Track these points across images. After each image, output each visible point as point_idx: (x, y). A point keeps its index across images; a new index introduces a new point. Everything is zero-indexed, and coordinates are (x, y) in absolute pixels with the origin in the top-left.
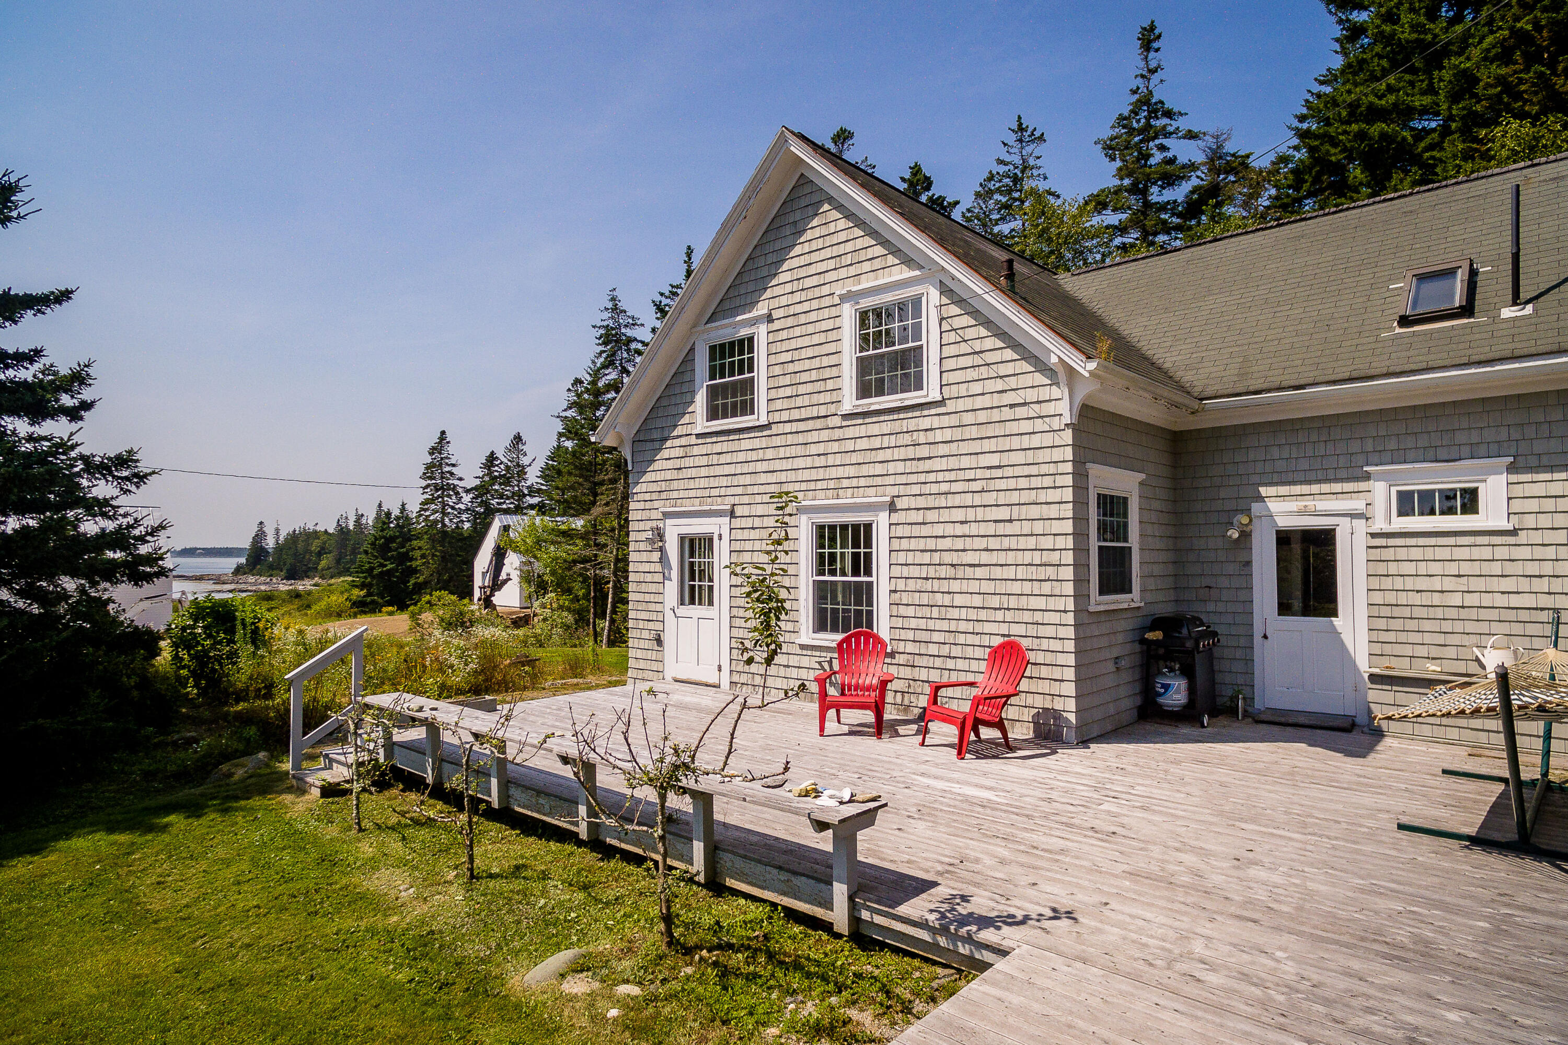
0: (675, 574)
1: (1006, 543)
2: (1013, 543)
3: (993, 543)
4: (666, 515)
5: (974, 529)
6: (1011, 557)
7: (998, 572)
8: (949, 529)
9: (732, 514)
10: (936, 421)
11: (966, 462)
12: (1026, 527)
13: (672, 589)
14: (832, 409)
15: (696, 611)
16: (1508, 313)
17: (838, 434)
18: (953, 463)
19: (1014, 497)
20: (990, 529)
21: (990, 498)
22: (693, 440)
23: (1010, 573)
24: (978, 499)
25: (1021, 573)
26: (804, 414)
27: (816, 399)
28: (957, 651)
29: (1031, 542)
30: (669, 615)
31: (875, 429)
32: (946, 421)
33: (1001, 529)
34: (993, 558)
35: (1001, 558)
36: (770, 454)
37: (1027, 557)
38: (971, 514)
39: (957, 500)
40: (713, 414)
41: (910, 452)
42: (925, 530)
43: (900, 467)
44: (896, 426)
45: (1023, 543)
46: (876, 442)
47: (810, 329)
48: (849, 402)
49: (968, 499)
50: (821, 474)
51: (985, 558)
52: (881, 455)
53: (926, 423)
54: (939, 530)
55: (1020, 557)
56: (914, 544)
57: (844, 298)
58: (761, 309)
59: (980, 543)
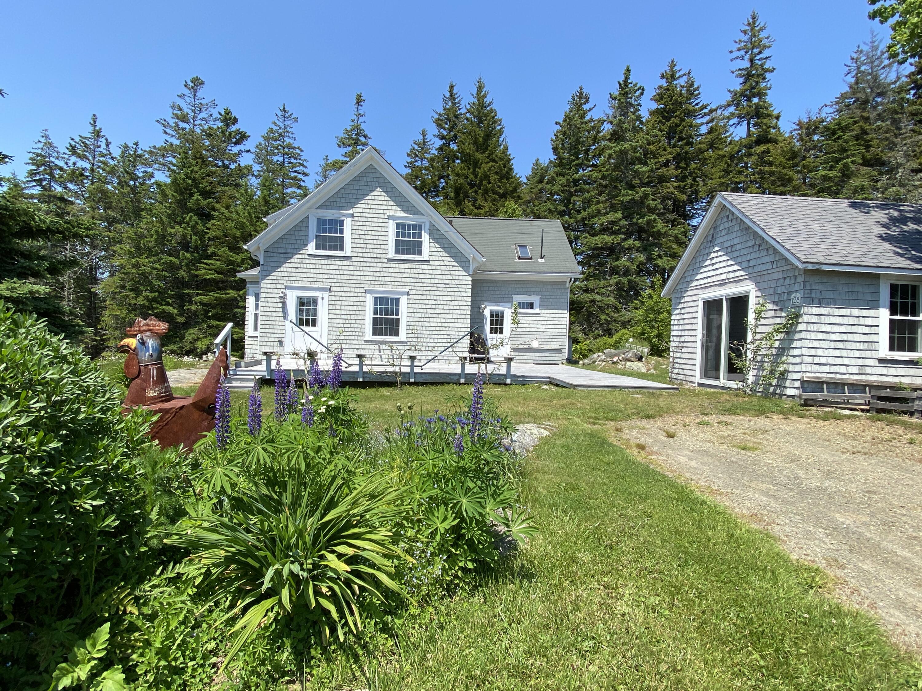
0: (294, 313)
1: (450, 307)
2: (452, 307)
3: (445, 307)
4: (288, 287)
5: (439, 302)
6: (451, 312)
7: (446, 316)
8: (430, 302)
9: (330, 290)
10: (426, 267)
11: (437, 281)
12: (456, 303)
14: (383, 256)
15: (304, 328)
17: (385, 265)
18: (432, 281)
19: (453, 294)
20: (445, 303)
21: (445, 293)
22: (307, 257)
23: (451, 316)
24: (441, 293)
25: (454, 316)
26: (369, 255)
27: (375, 250)
28: (431, 340)
29: (458, 307)
30: (288, 331)
31: (402, 266)
32: (430, 267)
33: (448, 303)
34: (445, 311)
35: (448, 312)
36: (352, 268)
37: (456, 312)
38: (438, 298)
39: (433, 293)
40: (320, 247)
41: (416, 276)
42: (421, 302)
43: (412, 280)
44: (411, 266)
45: (455, 307)
46: (403, 271)
47: (373, 224)
48: (391, 254)
49: (437, 293)
50: (377, 279)
51: (442, 311)
52: (405, 275)
53: (423, 267)
54: (426, 302)
55: (454, 312)
56: (416, 306)
57: (389, 216)
58: (348, 211)
59: (442, 307)
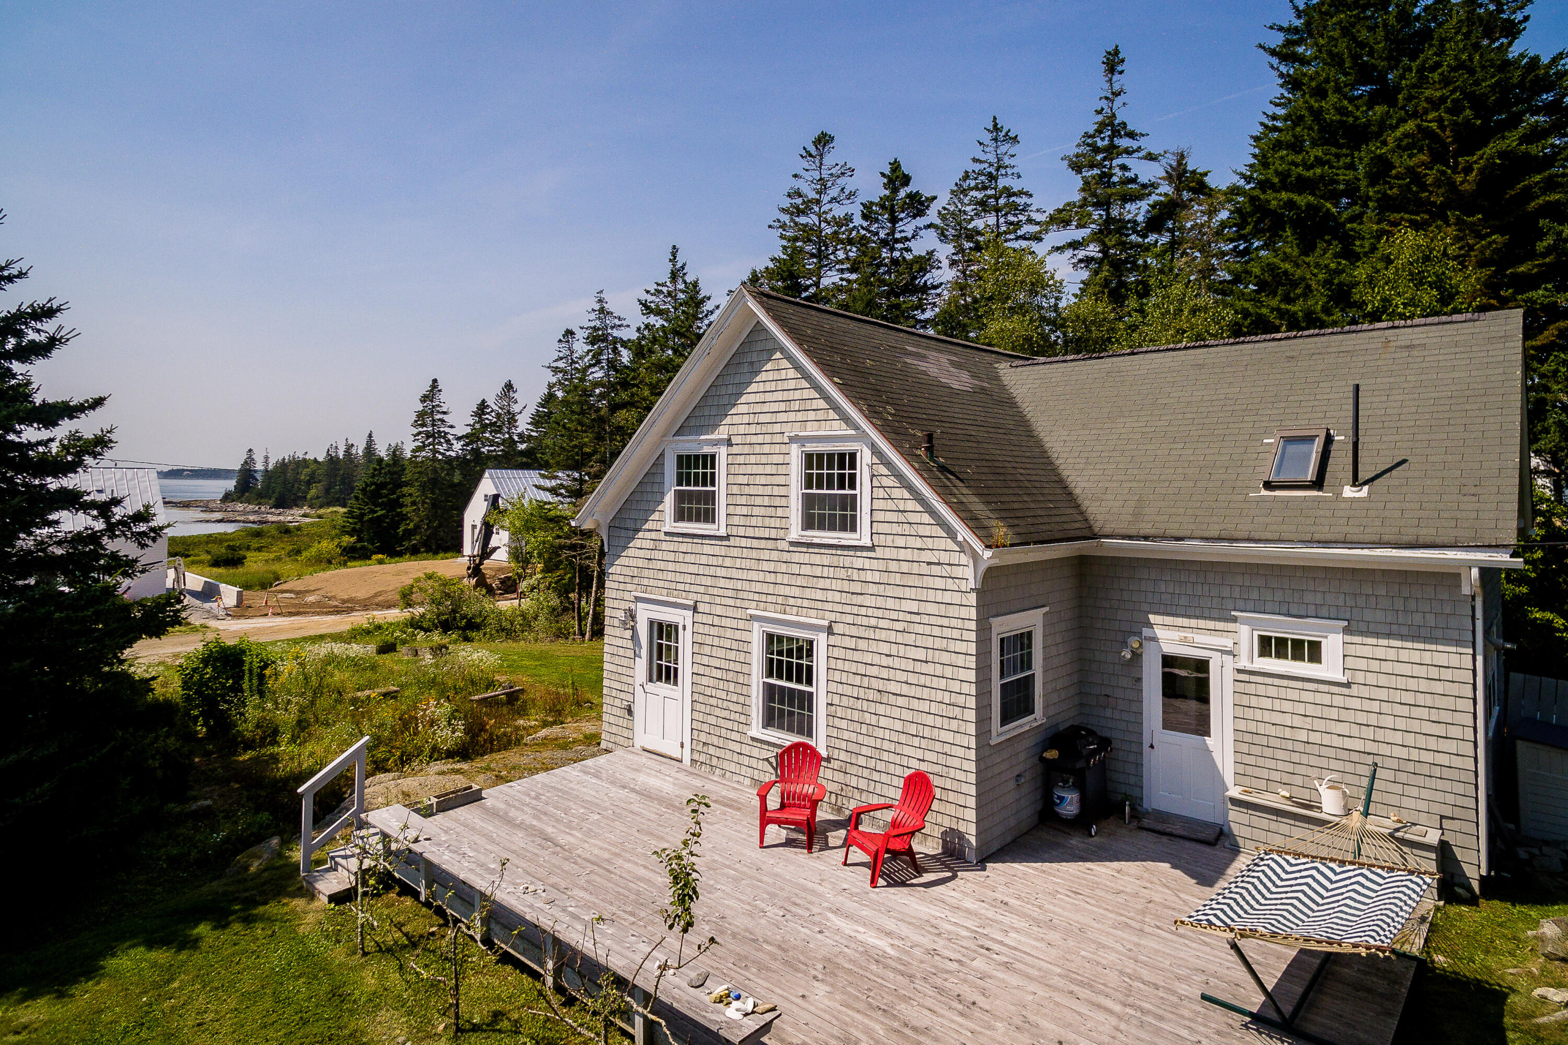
0: (644, 652)
1: (923, 680)
2: (927, 681)
3: (912, 678)
4: (638, 599)
5: (896, 663)
6: (926, 693)
7: (915, 704)
8: (877, 659)
9: (695, 609)
10: (867, 564)
11: (890, 604)
12: (939, 670)
13: (641, 665)
14: (781, 534)
15: (662, 688)
16: (1349, 492)
17: (786, 557)
18: (880, 602)
19: (929, 642)
20: (910, 666)
21: (910, 639)
22: (662, 537)
23: (924, 706)
24: (900, 638)
25: (934, 708)
26: (758, 533)
27: (768, 522)
28: (881, 766)
29: (942, 683)
30: (639, 690)
31: (817, 559)
32: (875, 564)
33: (919, 667)
34: (912, 691)
35: (918, 692)
36: (728, 562)
37: (939, 696)
38: (894, 650)
39: (883, 635)
40: (680, 516)
41: (846, 586)
42: (857, 656)
43: (837, 597)
44: (835, 561)
45: (936, 682)
46: (818, 571)
47: (764, 459)
48: (796, 532)
49: (892, 636)
50: (771, 589)
51: (905, 689)
52: (821, 583)
53: (859, 563)
54: (868, 658)
55: (934, 695)
56: (847, 666)
57: (793, 440)
58: (722, 433)
59: (902, 676)
